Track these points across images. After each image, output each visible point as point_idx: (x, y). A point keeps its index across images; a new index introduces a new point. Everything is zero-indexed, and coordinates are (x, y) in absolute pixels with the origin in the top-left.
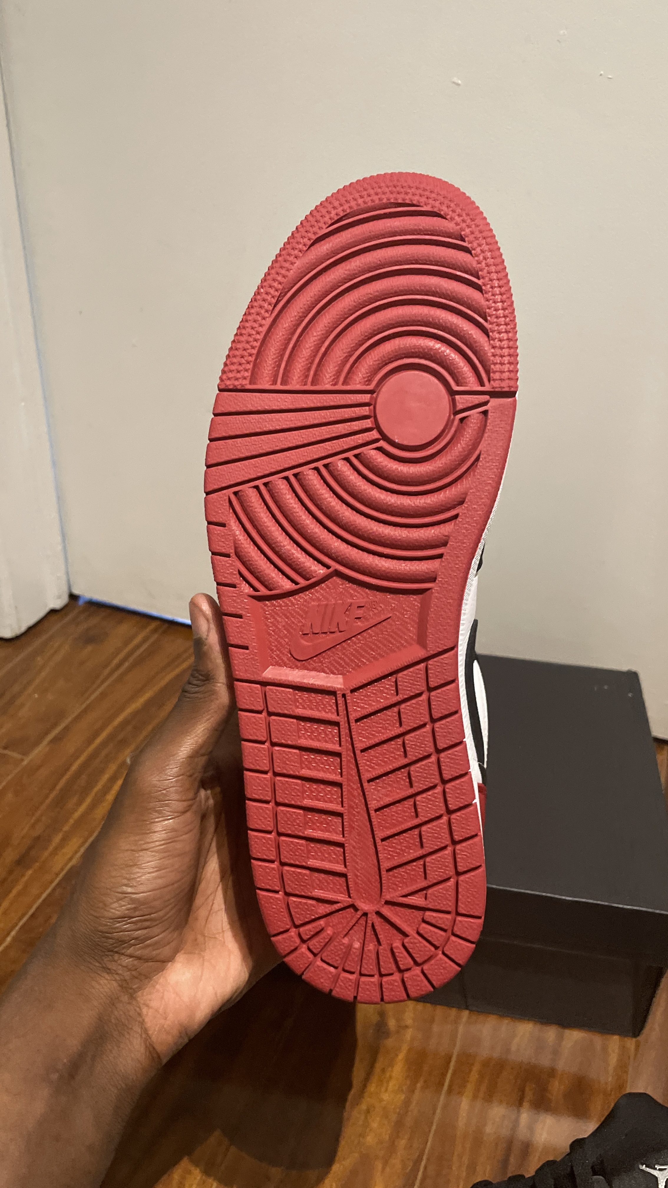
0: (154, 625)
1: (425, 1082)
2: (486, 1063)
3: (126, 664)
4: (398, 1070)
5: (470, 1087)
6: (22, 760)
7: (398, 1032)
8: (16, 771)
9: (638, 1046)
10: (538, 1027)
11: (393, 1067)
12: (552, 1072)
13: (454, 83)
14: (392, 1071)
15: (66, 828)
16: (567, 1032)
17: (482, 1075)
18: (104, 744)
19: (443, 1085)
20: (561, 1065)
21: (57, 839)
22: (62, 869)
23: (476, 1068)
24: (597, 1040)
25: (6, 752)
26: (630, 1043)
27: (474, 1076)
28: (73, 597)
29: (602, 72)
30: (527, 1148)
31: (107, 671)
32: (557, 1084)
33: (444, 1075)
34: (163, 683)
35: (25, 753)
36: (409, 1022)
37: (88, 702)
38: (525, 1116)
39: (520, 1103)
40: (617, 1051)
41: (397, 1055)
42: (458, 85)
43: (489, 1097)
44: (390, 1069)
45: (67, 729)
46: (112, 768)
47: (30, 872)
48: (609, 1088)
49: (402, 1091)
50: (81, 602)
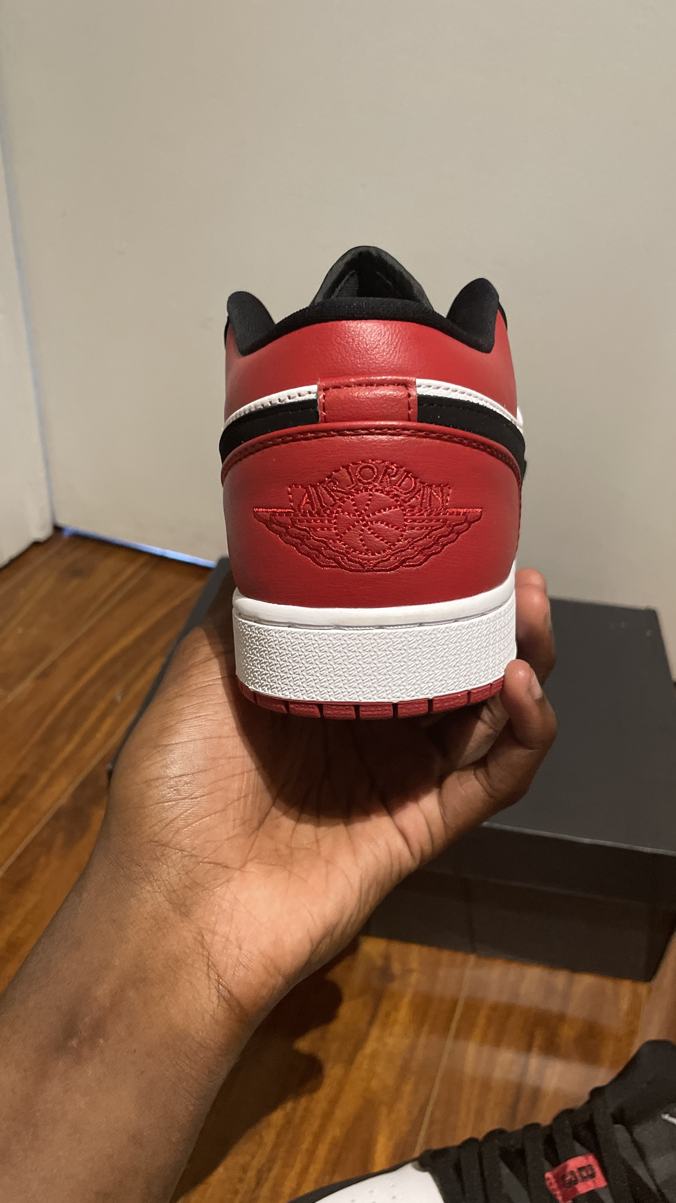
0: (142, 560)
1: (431, 1026)
2: (495, 1008)
4: (403, 1013)
5: (478, 1031)
6: (7, 697)
7: (402, 976)
9: (650, 991)
11: (397, 1011)
12: (561, 1018)
14: (397, 1015)
15: (54, 766)
16: (578, 977)
17: (490, 1019)
18: (91, 682)
20: (571, 1011)
21: (44, 779)
22: (50, 808)
23: (483, 1013)
24: (608, 984)
26: (643, 988)
27: (481, 1021)
28: (58, 529)
30: (536, 1094)
31: (94, 606)
32: (567, 1029)
33: (450, 1020)
35: (9, 690)
36: (414, 966)
38: (535, 1061)
39: (529, 1048)
40: (628, 996)
41: (402, 1000)
43: (497, 1043)
44: (394, 1013)
45: (53, 664)
46: (101, 706)
47: (15, 812)
49: (407, 1035)
50: (66, 534)
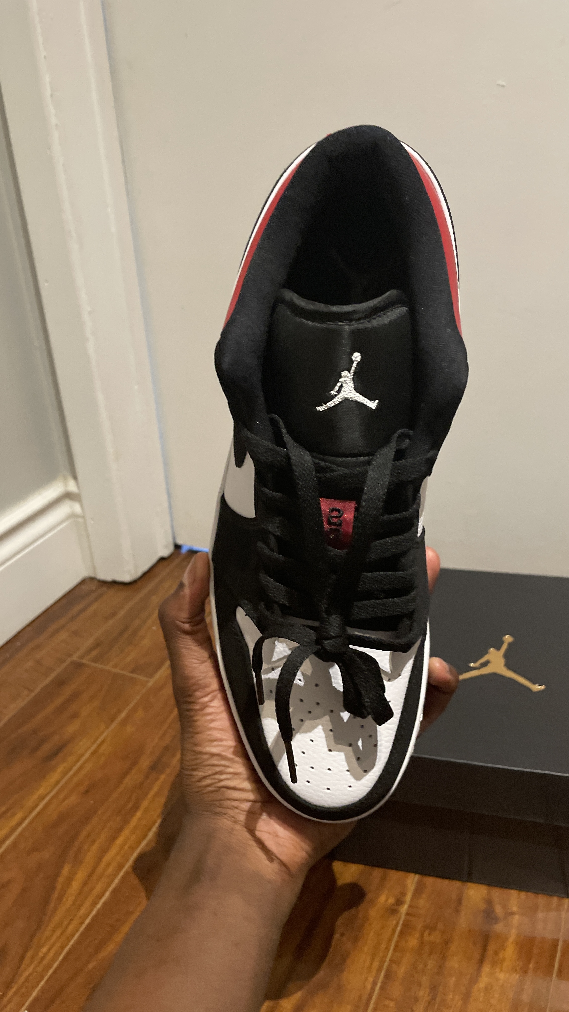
1: (537, 963)
4: (510, 952)
6: (147, 682)
7: (505, 918)
8: (143, 692)
11: (504, 950)
13: (499, 85)
14: (504, 954)
19: (554, 965)
25: (135, 676)
28: (177, 547)
33: (553, 957)
35: (151, 676)
36: (515, 909)
41: (507, 939)
42: (503, 86)
49: (516, 970)
50: (184, 550)
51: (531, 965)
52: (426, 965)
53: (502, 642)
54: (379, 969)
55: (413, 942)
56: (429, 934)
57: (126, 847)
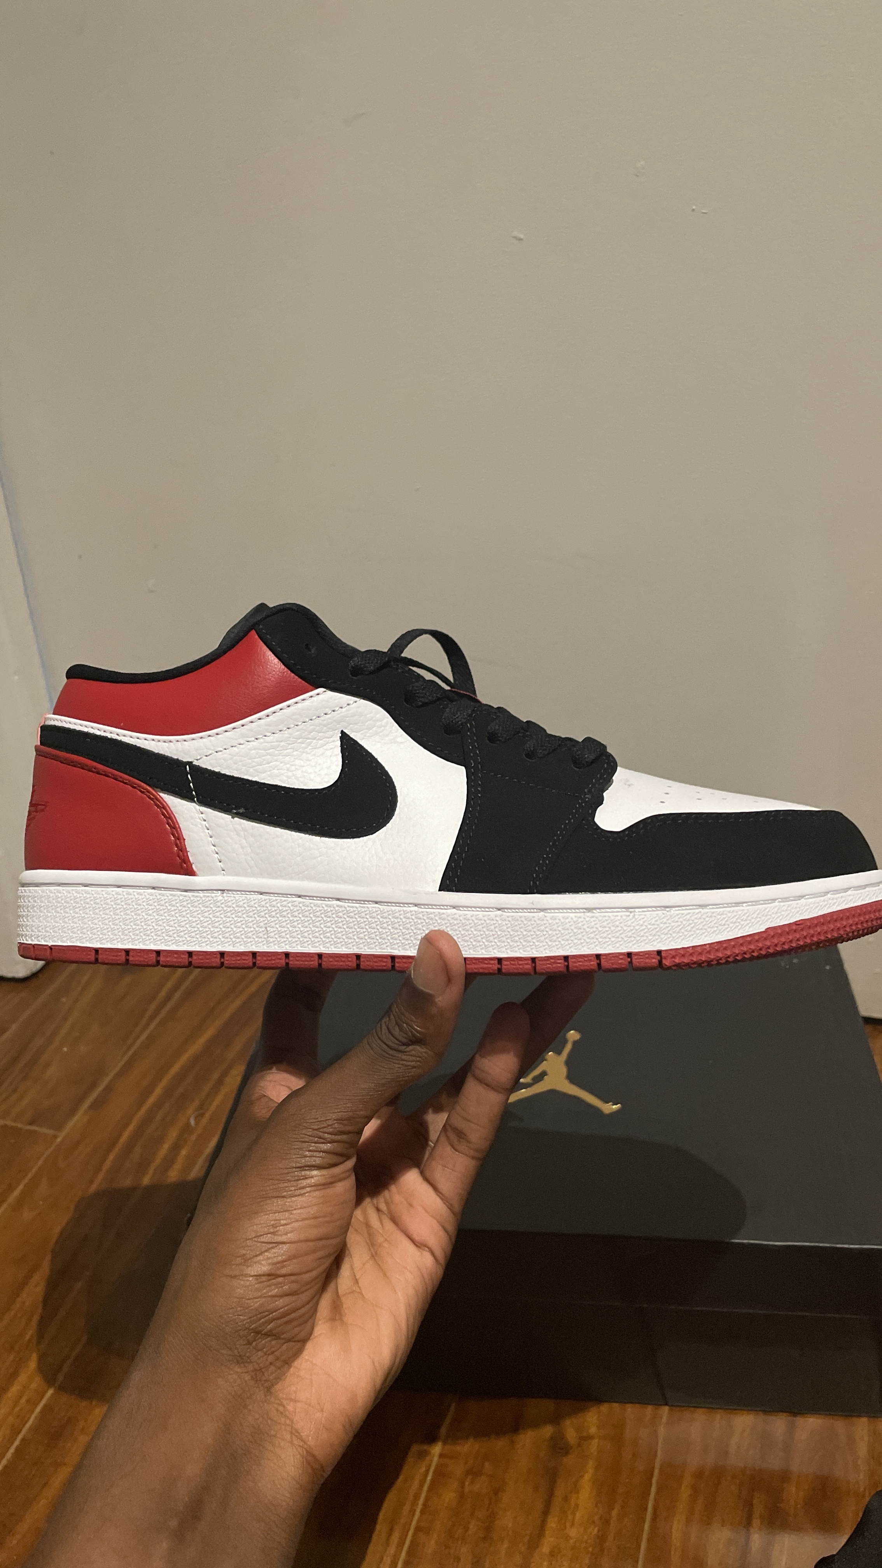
1: (623, 1507)
2: (699, 1474)
3: (177, 995)
4: (586, 1494)
5: (681, 1508)
6: (55, 1137)
7: (579, 1445)
8: (47, 1153)
10: (761, 1417)
11: (578, 1492)
12: (785, 1476)
13: (515, 237)
14: (578, 1498)
16: (800, 1421)
17: (695, 1489)
18: (158, 1105)
19: (646, 1509)
20: (796, 1466)
23: (687, 1481)
24: (839, 1425)
25: (35, 1128)
27: (685, 1493)
29: (694, 207)
31: (153, 1007)
32: (794, 1489)
33: (645, 1495)
34: (227, 1015)
35: (59, 1127)
36: (593, 1430)
37: (133, 1049)
38: (757, 1539)
39: (748, 1524)
40: (866, 1438)
41: (582, 1477)
42: (520, 239)
43: (707, 1521)
44: (574, 1496)
45: (109, 1089)
46: (173, 1134)
48: (862, 1489)
49: (594, 1522)
51: (614, 1513)
52: (466, 1529)
53: (565, 1041)
54: (401, 1544)
55: (449, 1496)
56: (472, 1483)
57: (23, 1400)
